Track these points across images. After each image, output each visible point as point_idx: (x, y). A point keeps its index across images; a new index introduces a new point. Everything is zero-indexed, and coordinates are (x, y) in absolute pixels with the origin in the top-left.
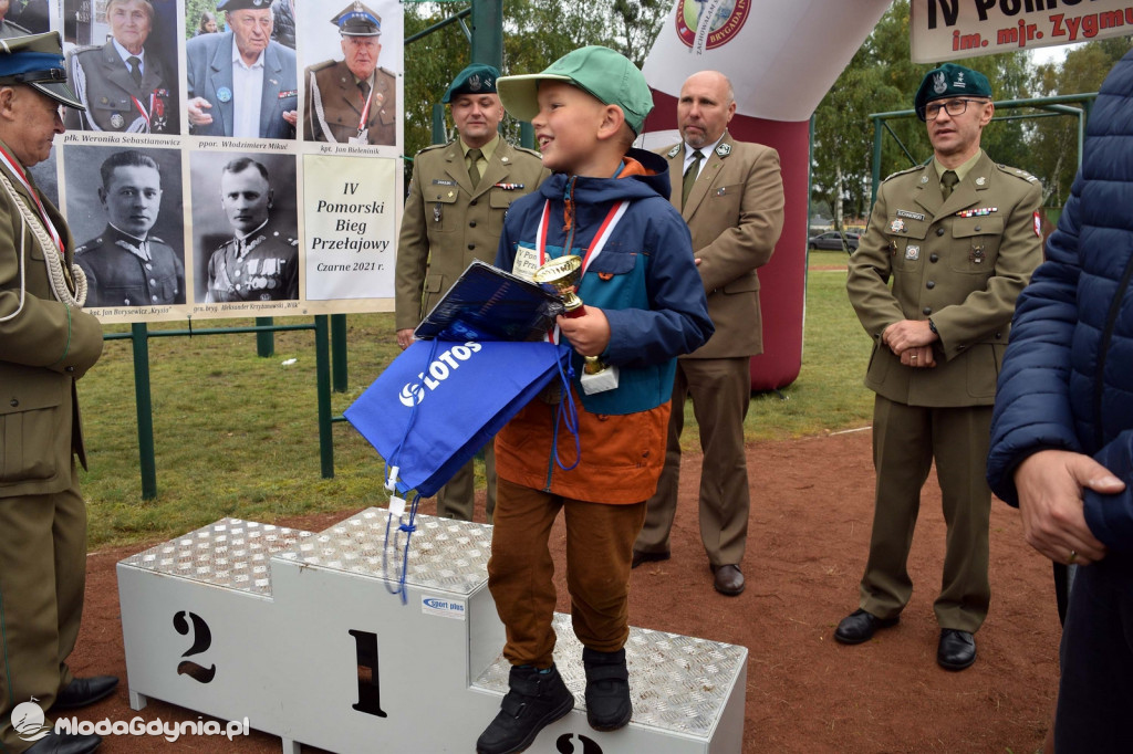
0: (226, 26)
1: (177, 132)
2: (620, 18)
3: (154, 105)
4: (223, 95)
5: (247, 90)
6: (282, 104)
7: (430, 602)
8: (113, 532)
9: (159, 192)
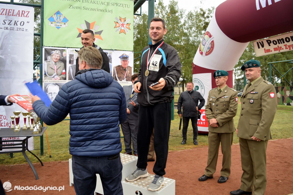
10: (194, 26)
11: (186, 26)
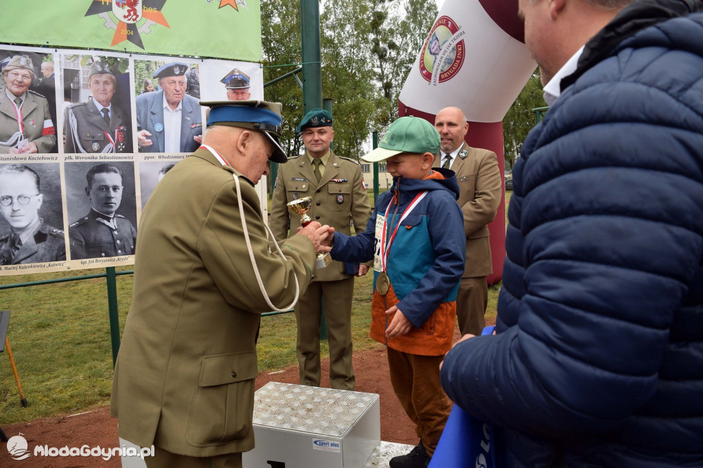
0: (159, 86)
1: (131, 151)
2: (376, 57)
3: (118, 135)
4: (158, 128)
5: (172, 124)
6: (193, 131)
7: (318, 443)
8: (99, 397)
9: (121, 188)
10: (349, 21)
11: (331, 19)
